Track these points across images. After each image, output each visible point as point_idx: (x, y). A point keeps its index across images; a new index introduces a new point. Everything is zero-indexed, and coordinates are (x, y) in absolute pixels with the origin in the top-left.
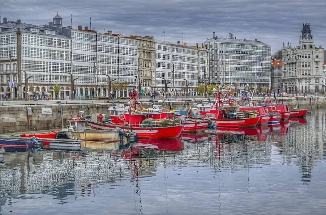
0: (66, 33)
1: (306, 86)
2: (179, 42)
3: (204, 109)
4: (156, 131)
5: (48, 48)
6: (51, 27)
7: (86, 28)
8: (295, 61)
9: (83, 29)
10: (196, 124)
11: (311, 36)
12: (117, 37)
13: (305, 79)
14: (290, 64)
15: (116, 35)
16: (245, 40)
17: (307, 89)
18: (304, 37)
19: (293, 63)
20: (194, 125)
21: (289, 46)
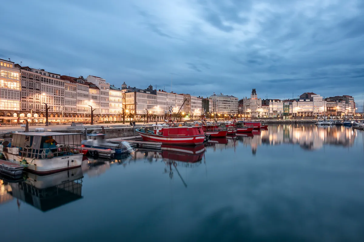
0: (154, 92)
1: (254, 116)
2: (200, 96)
3: (228, 124)
4: (218, 133)
5: (147, 99)
6: (148, 90)
7: (163, 90)
8: (249, 105)
9: (161, 91)
10: (233, 130)
11: (256, 94)
12: (175, 94)
13: (254, 112)
14: (247, 106)
15: (174, 94)
16: (227, 96)
17: (255, 117)
18: (253, 94)
19: (248, 106)
20: (232, 131)
21: (246, 98)
